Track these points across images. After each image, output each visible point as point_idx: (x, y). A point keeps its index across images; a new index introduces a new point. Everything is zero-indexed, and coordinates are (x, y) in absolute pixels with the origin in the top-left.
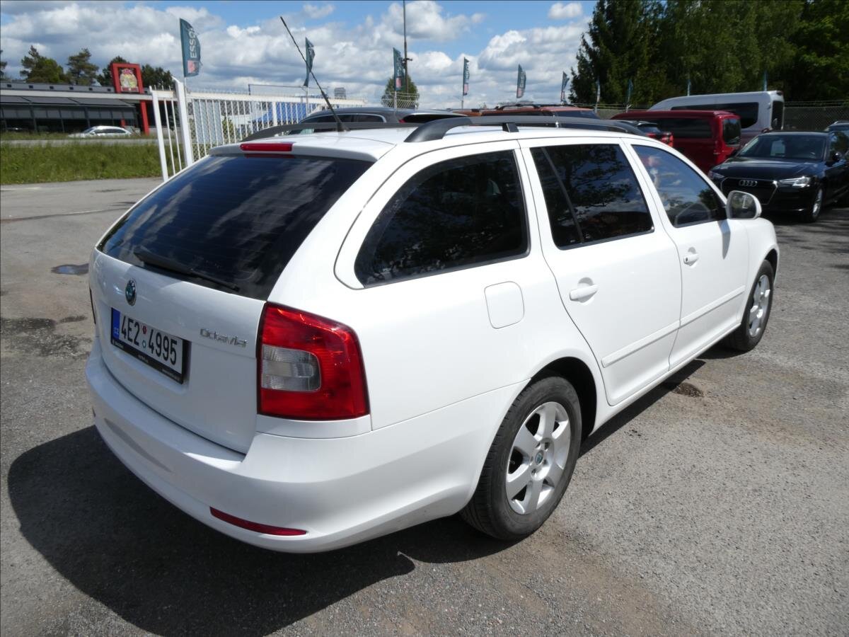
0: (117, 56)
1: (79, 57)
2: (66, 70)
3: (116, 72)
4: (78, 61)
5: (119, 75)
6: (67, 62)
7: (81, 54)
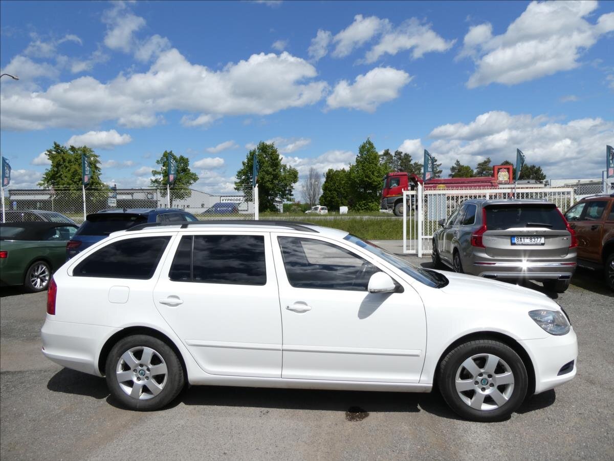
0: (505, 160)
1: (483, 163)
2: (475, 171)
3: (496, 172)
4: (483, 165)
5: (498, 173)
6: (476, 166)
7: (485, 161)
